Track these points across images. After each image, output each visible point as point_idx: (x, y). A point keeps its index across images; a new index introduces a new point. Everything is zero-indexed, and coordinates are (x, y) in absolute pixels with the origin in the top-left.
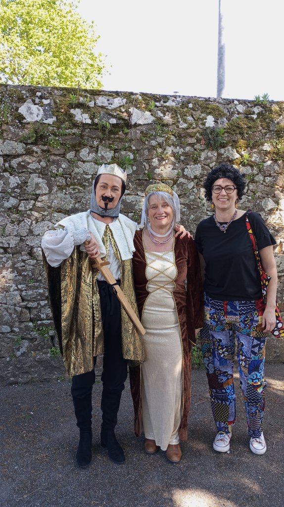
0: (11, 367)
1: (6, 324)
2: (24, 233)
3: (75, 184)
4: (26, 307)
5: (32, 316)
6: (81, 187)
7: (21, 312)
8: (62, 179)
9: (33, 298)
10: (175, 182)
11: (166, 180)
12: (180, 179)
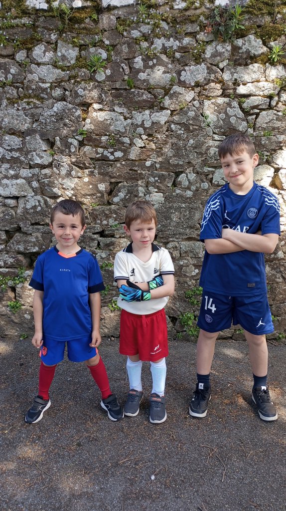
3: (30, 97)
6: (38, 100)
8: (12, 90)
10: (167, 91)
11: (153, 89)
12: (174, 87)
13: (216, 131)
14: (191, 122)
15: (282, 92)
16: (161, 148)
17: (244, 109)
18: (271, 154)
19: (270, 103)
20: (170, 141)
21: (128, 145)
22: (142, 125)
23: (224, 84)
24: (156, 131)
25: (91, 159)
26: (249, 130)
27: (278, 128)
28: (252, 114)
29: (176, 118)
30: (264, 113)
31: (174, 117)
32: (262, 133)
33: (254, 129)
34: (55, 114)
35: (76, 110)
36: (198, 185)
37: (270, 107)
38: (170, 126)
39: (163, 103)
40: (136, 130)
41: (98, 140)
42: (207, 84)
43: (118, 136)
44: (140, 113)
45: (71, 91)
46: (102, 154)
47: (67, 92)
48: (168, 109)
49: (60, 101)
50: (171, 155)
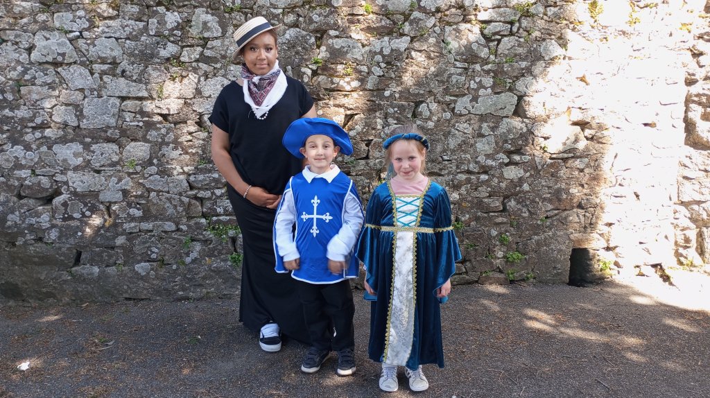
0: (179, 278)
1: (169, 219)
2: (189, 93)
4: (196, 198)
5: (205, 210)
7: (190, 204)
8: (240, 16)
9: (205, 185)
10: (407, 17)
11: (393, 15)
12: (414, 13)
13: (458, 58)
14: (432, 49)
15: (523, 18)
16: (401, 77)
17: (485, 35)
18: (514, 81)
19: (511, 29)
20: (410, 69)
21: (365, 74)
22: (381, 53)
23: (465, 10)
24: (395, 59)
25: (326, 89)
26: (491, 56)
27: (520, 55)
28: (494, 40)
29: (416, 45)
30: (506, 39)
31: (414, 44)
32: (504, 60)
33: (496, 56)
34: (287, 42)
35: (310, 37)
36: (440, 115)
37: (511, 34)
38: (410, 53)
39: (403, 29)
40: (374, 57)
41: (333, 69)
42: (447, 10)
43: (355, 64)
44: (379, 39)
45: (305, 17)
46: (338, 84)
47: (301, 19)
48: (407, 35)
49: (292, 27)
50: (411, 84)
